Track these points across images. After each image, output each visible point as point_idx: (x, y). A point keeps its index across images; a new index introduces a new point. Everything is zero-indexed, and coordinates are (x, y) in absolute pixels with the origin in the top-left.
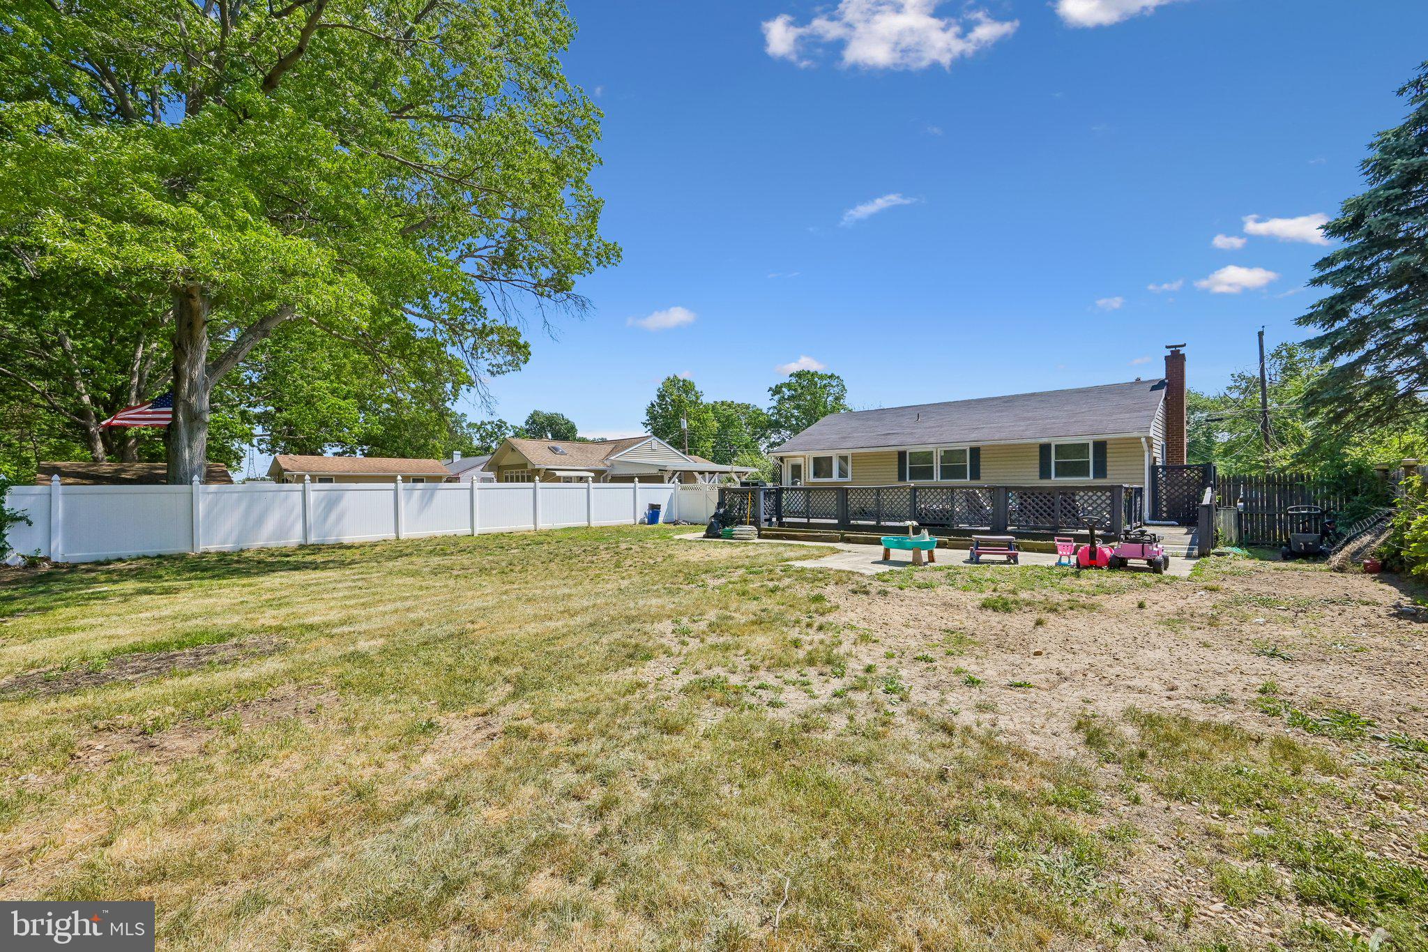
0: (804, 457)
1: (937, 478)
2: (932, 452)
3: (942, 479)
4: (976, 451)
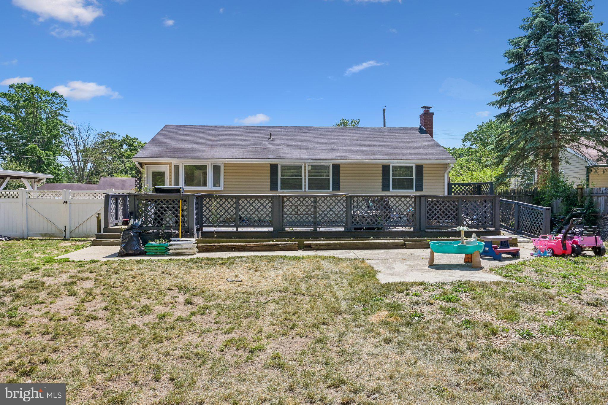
0: (170, 164)
2: (301, 166)
3: (309, 189)
4: (336, 168)
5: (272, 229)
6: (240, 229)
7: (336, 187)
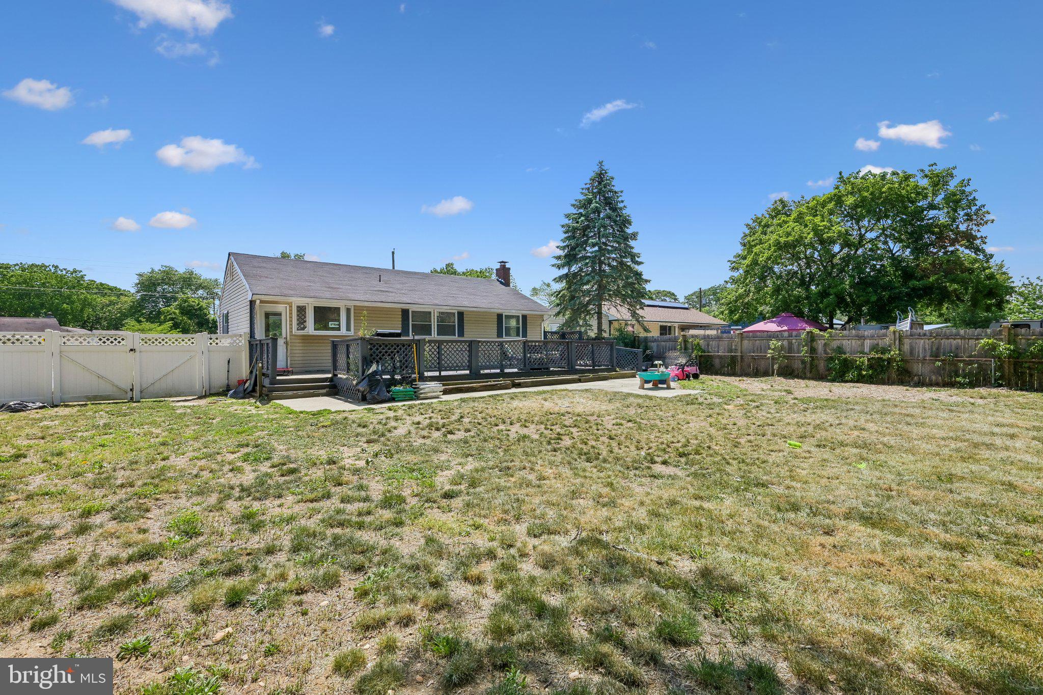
1: (434, 335)
2: (430, 313)
3: (438, 335)
4: (461, 315)
5: (468, 372)
6: (443, 373)
7: (461, 334)
